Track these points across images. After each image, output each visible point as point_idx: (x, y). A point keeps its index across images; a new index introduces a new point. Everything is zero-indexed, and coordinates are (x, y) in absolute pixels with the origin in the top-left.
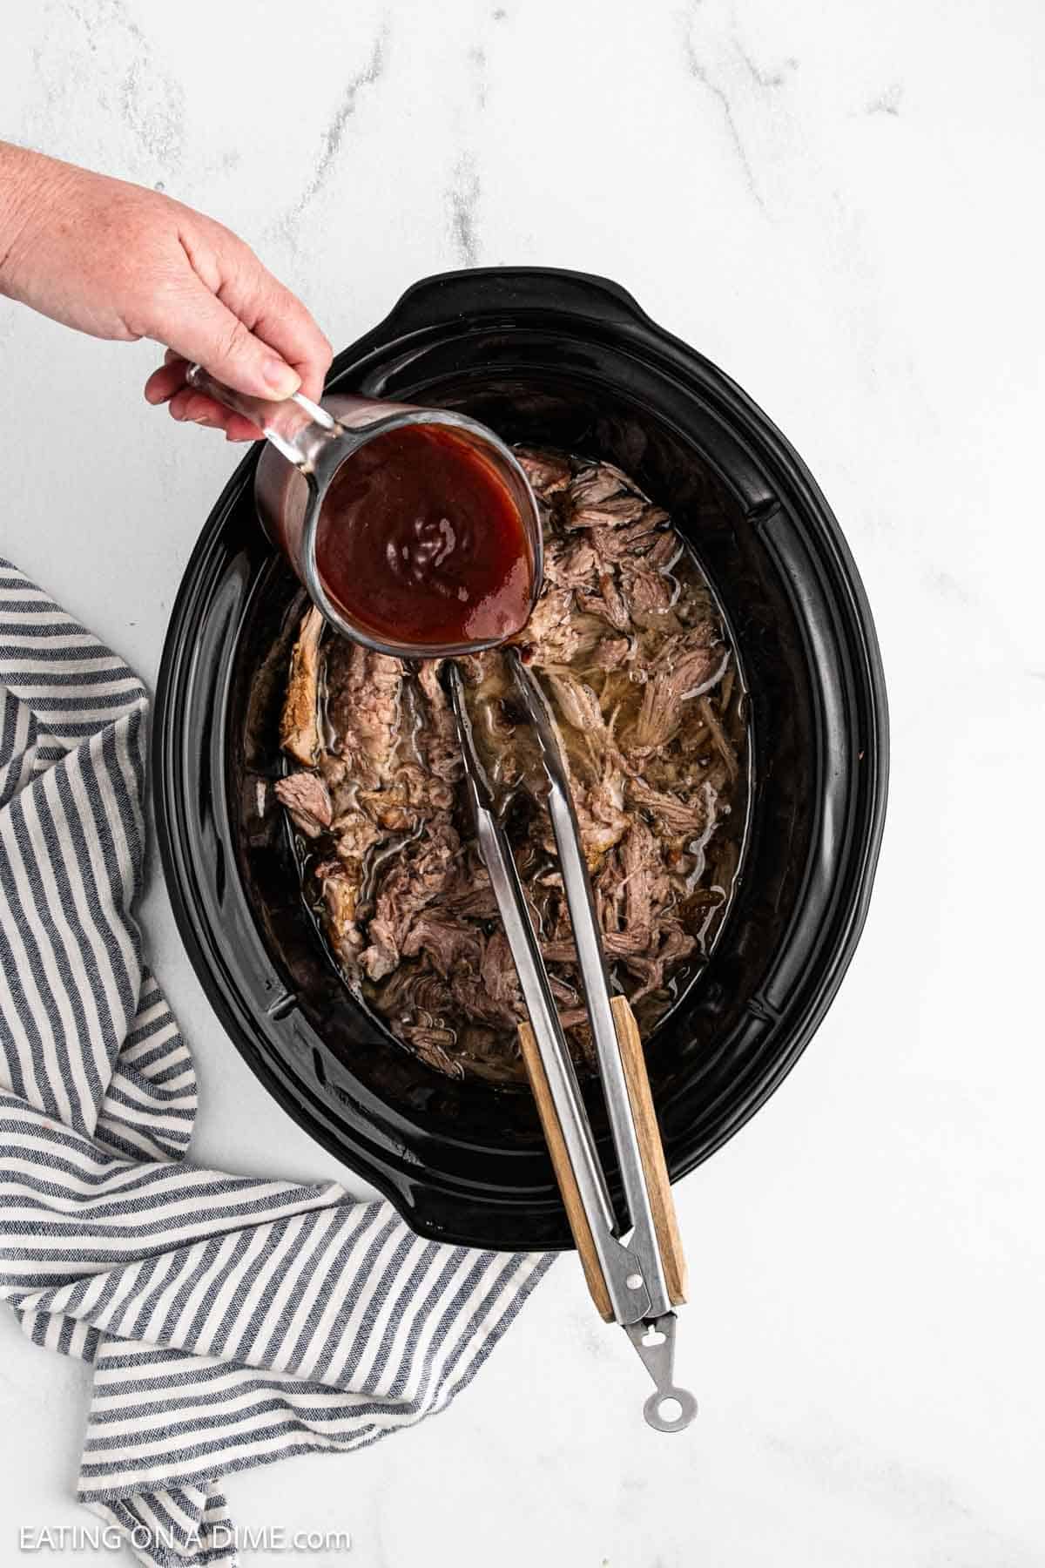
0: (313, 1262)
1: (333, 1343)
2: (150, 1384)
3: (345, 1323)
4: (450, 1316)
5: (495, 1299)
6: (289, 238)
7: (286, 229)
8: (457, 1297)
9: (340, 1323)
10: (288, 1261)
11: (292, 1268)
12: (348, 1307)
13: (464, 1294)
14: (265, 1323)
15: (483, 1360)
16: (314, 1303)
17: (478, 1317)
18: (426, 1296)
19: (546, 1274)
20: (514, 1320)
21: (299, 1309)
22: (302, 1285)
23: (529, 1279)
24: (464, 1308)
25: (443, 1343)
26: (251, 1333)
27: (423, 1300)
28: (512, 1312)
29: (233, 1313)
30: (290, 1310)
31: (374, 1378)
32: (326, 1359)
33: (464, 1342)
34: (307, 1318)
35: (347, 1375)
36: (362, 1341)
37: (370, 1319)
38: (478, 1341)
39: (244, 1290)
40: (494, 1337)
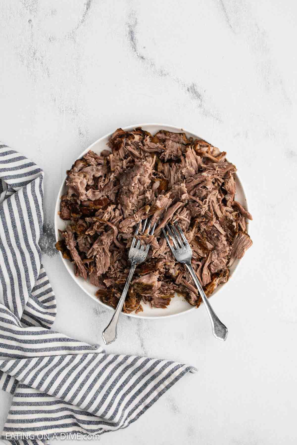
0: (93, 370)
1: (94, 398)
2: (30, 404)
3: (99, 392)
4: (134, 397)
5: (150, 395)
6: (73, 38)
7: (72, 35)
8: (137, 391)
9: (98, 392)
10: (85, 368)
11: (86, 371)
12: (102, 387)
13: (140, 391)
14: (73, 387)
15: (142, 414)
16: (91, 384)
17: (143, 400)
18: (127, 389)
19: (168, 390)
20: (155, 403)
21: (85, 385)
22: (88, 377)
23: (163, 390)
24: (139, 396)
25: (130, 406)
26: (69, 389)
27: (126, 390)
28: (154, 400)
29: (64, 381)
30: (82, 384)
31: (106, 412)
32: (91, 403)
33: (137, 407)
34: (87, 388)
35: (97, 410)
36: (104, 399)
37: (108, 393)
38: (141, 408)
39: (69, 375)
40: (147, 407)
